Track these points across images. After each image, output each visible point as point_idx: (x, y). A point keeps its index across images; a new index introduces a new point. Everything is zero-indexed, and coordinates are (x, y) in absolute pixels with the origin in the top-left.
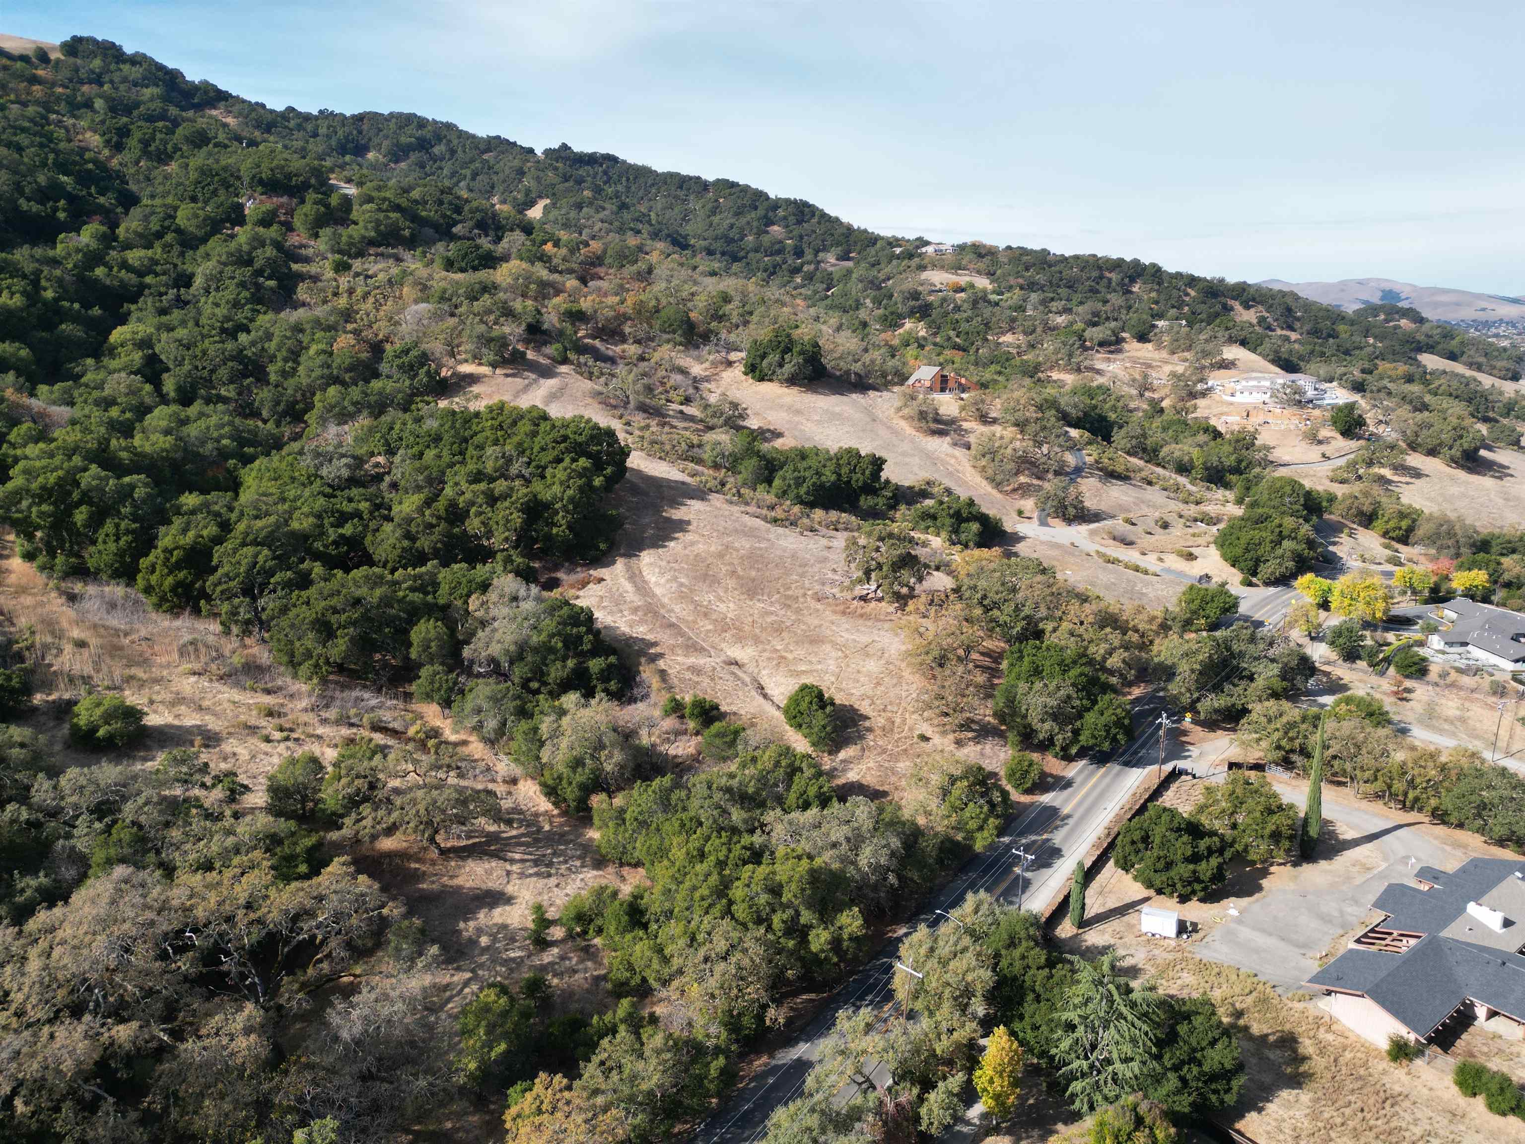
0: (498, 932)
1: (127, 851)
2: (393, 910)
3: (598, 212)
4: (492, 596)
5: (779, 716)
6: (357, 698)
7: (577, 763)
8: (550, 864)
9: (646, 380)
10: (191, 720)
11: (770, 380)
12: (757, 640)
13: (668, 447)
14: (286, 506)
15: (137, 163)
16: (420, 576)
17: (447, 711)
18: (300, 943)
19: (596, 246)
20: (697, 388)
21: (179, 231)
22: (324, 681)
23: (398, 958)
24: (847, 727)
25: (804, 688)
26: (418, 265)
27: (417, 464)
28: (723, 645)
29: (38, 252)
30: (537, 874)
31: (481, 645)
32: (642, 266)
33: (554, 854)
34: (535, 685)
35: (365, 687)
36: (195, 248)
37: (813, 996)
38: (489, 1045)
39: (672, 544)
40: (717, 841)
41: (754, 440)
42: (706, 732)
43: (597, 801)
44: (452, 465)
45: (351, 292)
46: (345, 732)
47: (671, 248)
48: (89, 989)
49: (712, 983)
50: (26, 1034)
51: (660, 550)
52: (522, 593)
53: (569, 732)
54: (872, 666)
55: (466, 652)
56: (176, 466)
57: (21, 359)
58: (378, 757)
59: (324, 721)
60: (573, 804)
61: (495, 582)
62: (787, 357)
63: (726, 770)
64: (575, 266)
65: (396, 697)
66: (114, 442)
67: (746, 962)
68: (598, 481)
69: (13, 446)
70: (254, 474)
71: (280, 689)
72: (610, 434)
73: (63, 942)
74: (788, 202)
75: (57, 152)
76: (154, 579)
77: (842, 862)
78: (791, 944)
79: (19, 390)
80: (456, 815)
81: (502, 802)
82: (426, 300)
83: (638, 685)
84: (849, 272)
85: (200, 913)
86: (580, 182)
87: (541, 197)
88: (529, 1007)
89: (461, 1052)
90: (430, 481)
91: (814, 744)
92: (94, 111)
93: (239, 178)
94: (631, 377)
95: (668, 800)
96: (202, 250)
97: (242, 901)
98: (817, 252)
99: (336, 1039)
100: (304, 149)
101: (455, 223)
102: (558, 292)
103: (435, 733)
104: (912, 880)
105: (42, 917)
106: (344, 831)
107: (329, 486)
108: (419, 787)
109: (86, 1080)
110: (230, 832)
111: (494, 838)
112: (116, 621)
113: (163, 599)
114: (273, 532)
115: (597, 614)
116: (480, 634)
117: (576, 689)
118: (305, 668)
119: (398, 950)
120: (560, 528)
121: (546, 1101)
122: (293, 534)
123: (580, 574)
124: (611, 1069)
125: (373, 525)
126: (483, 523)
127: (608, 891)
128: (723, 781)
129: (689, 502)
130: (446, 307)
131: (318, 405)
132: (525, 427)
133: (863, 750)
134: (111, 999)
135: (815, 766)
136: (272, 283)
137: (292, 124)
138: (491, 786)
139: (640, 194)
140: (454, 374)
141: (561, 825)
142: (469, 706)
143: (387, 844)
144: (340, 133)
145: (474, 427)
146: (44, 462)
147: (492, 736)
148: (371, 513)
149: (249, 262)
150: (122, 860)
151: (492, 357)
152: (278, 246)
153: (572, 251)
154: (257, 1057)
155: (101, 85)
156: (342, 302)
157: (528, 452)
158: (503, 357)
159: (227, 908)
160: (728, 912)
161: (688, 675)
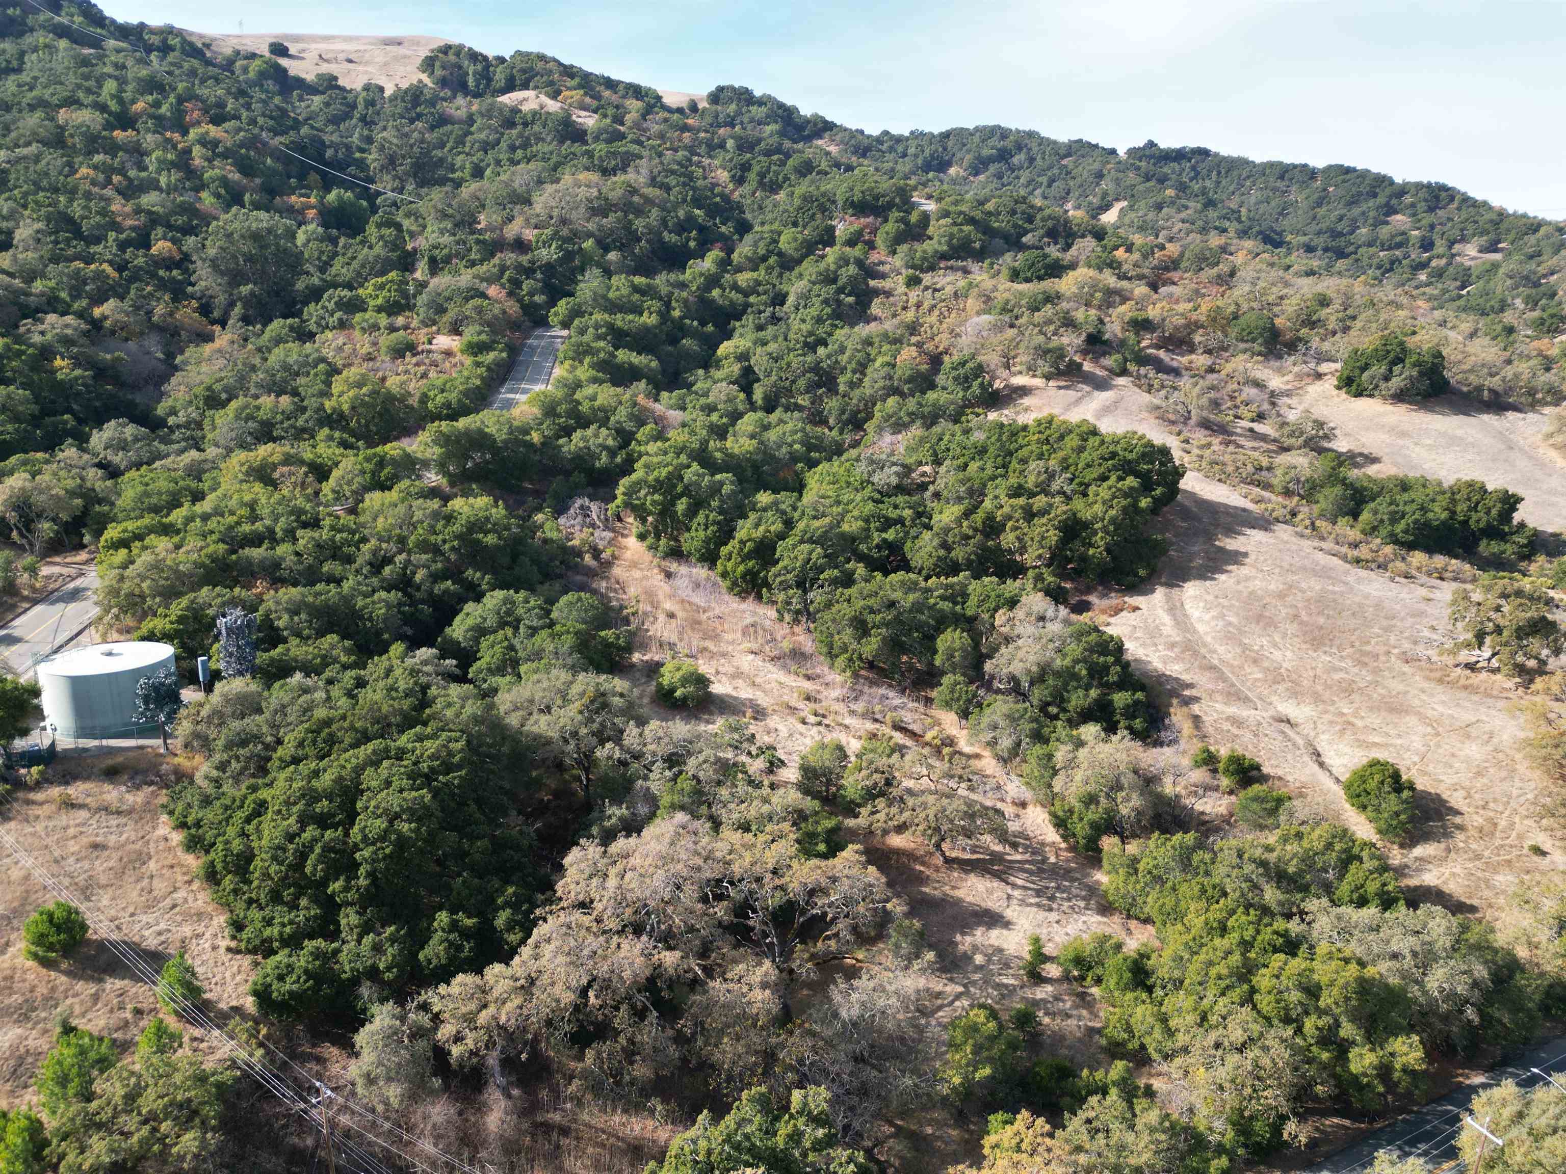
0: (993, 954)
1: (686, 800)
2: (896, 906)
3: (1179, 211)
4: (1019, 613)
5: (1338, 792)
6: (883, 696)
7: (1091, 800)
8: (1052, 898)
9: (1212, 395)
10: (745, 693)
11: (1371, 396)
12: (1317, 699)
13: (1230, 469)
14: (840, 509)
15: (754, 193)
16: (952, 586)
17: (964, 722)
18: (814, 916)
19: (1172, 249)
20: (1274, 404)
21: (780, 254)
22: (856, 675)
23: (896, 955)
24: (1429, 819)
25: (1375, 763)
26: (985, 276)
27: (961, 475)
28: (1274, 698)
29: (673, 277)
30: (1038, 905)
31: (1003, 661)
32: (1223, 268)
33: (1058, 888)
34: (1053, 710)
35: (890, 686)
36: (791, 269)
37: (1347, 1122)
38: (975, 1065)
39: (1222, 577)
40: (1244, 918)
41: (1341, 464)
42: (1242, 794)
43: (1109, 843)
44: (993, 478)
45: (919, 305)
46: (870, 726)
47: (1261, 247)
48: (648, 914)
49: (1223, 1073)
50: (602, 939)
51: (1208, 583)
52: (1050, 613)
53: (1085, 765)
54: (1474, 751)
55: (988, 666)
56: (756, 467)
57: (651, 370)
58: (896, 756)
59: (852, 713)
60: (1082, 842)
61: (1024, 599)
62: (1397, 369)
63: (1263, 841)
64: (1146, 271)
65: (917, 700)
66: (712, 443)
67: (1266, 1061)
68: (1144, 503)
69: (639, 443)
70: (816, 477)
71: (818, 676)
72: (1165, 452)
73: (633, 869)
74: (1419, 186)
75: (694, 189)
76: (730, 565)
77: (1404, 978)
78: (1325, 1056)
79: (648, 396)
80: (963, 827)
81: (1009, 824)
82: (986, 312)
83: (1166, 728)
84: (1495, 266)
85: (737, 869)
86: (1162, 180)
87: (1117, 200)
88: (1017, 1038)
89: (946, 1063)
90: (971, 492)
91: (1380, 832)
92: (727, 151)
93: (834, 202)
94: (1197, 390)
95: (1189, 860)
96: (797, 270)
97: (770, 866)
98: (1452, 243)
99: (836, 1015)
100: (893, 170)
101: (1026, 232)
102: (1125, 300)
103: (950, 742)
104: (1500, 1021)
105: (620, 844)
106: (859, 820)
107: (879, 492)
108: (931, 793)
109: (639, 991)
110: (766, 801)
111: (997, 858)
112: (699, 599)
113: (735, 584)
114: (826, 532)
115: (1127, 645)
116: (1003, 650)
117: (1097, 721)
118: (841, 661)
119: (897, 946)
120: (1098, 548)
121: (1026, 1141)
122: (843, 535)
123: (1114, 600)
124: (1098, 1131)
125: (913, 532)
126: (1018, 538)
127: (1112, 941)
128: (1258, 852)
129: (1249, 531)
130: (1007, 319)
131: (877, 415)
132: (1072, 441)
133: (1449, 850)
134: (663, 927)
135: (1379, 858)
136: (851, 299)
137: (885, 147)
138: (999, 805)
139: (1231, 188)
140: (1006, 386)
141: (1068, 860)
142: (985, 720)
143: (896, 841)
144: (927, 152)
145: (1020, 440)
146: (660, 458)
147: (1006, 755)
148: (913, 520)
149: (834, 281)
150: (682, 808)
151: (1047, 369)
152: (860, 263)
153: (1145, 257)
154: (769, 1011)
155: (733, 126)
156: (910, 316)
157: (1072, 469)
158: (1058, 369)
159: (758, 869)
160: (1249, 999)
161: (1226, 726)
